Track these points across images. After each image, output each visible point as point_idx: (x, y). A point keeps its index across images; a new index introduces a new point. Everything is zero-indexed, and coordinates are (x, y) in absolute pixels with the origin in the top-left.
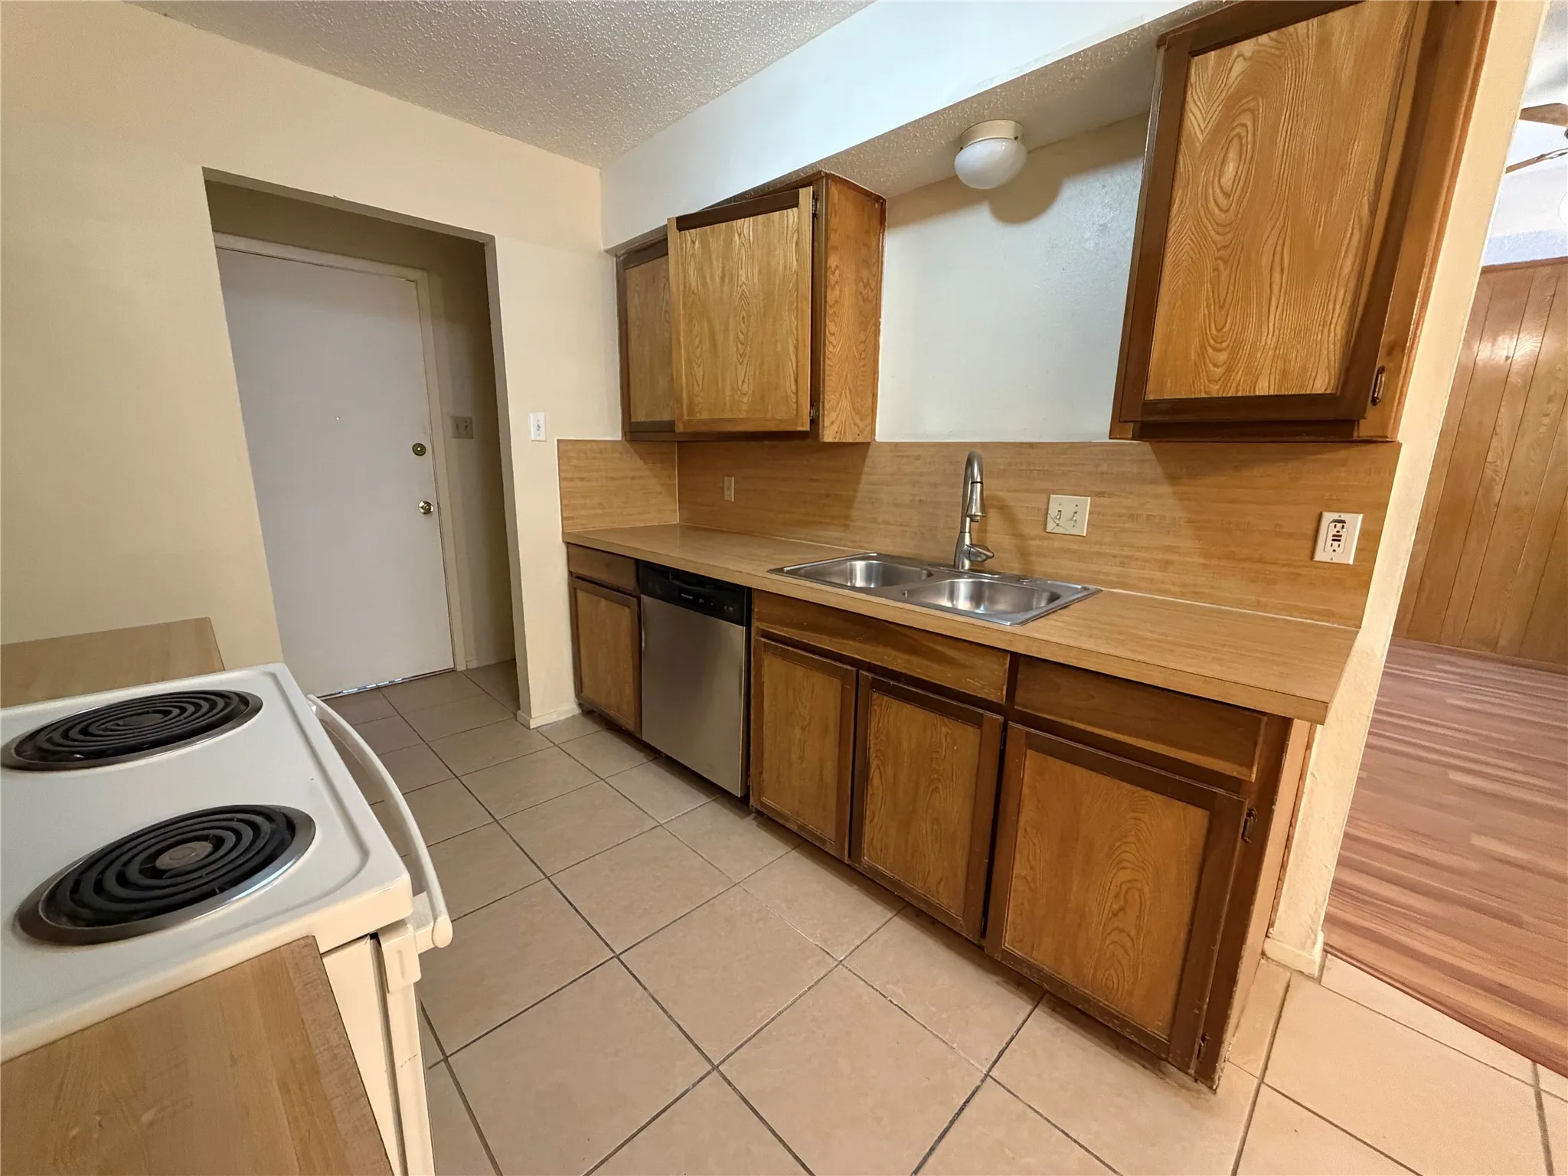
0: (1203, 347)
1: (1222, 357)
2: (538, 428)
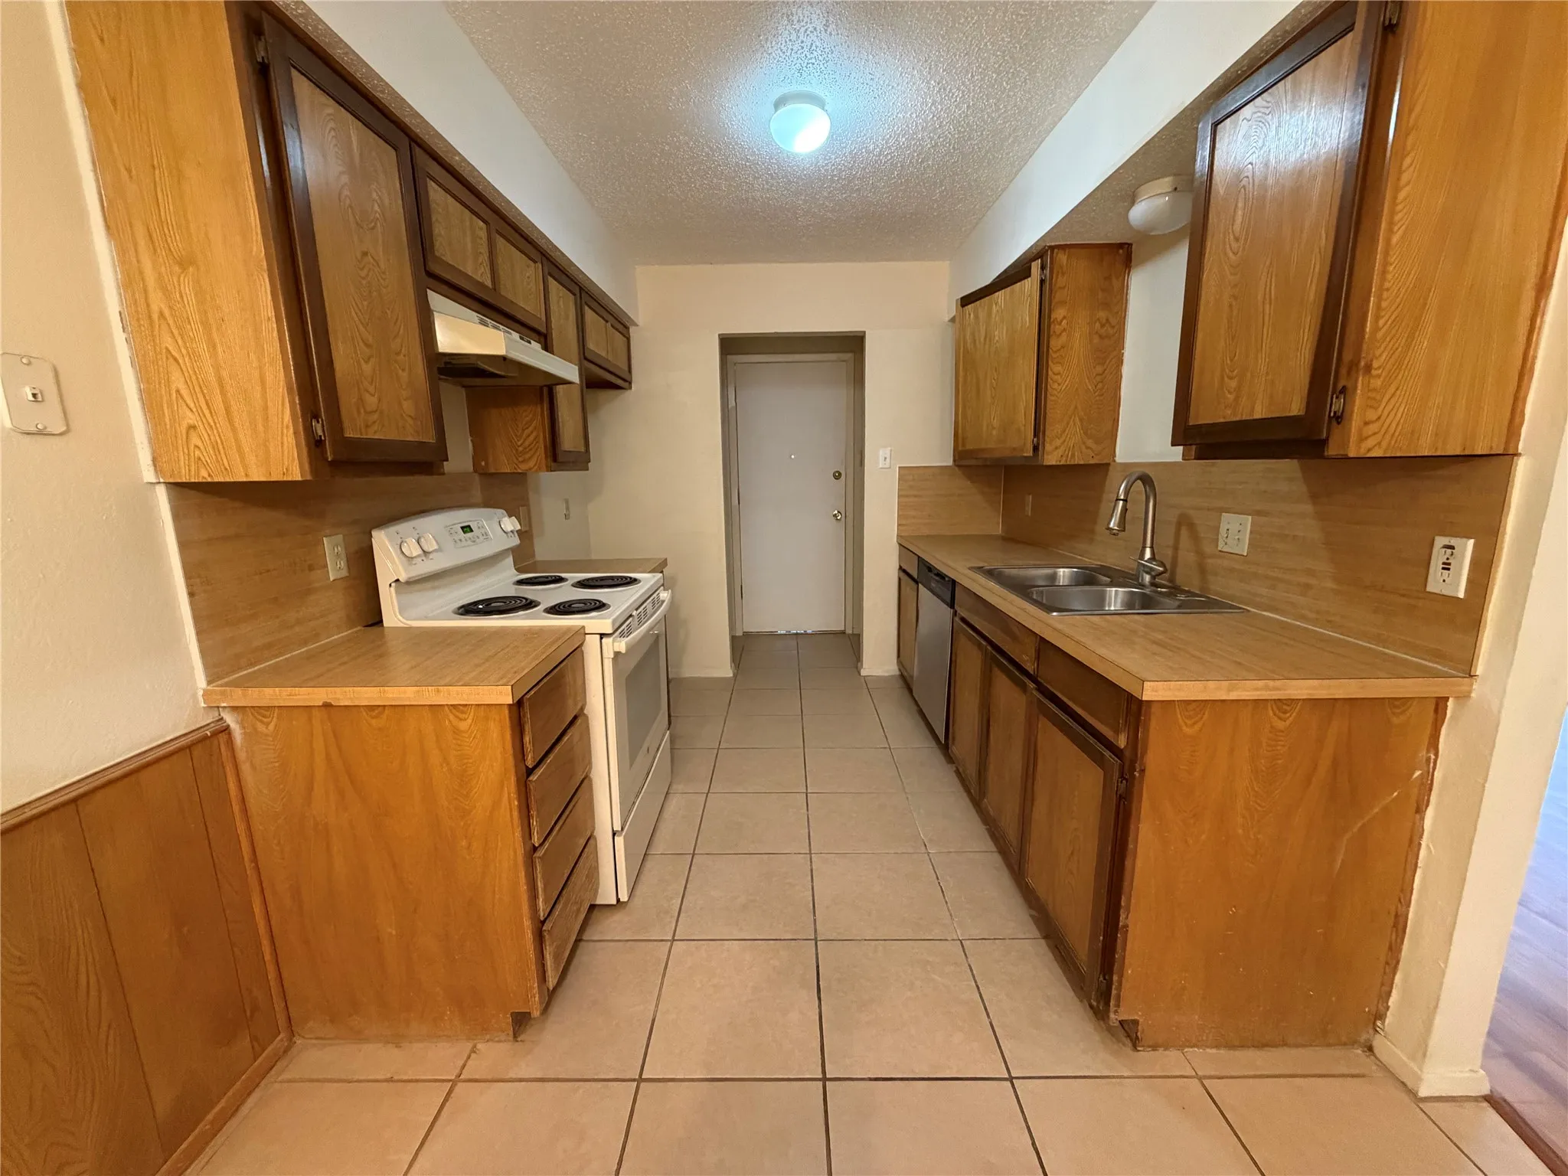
0: (1222, 378)
1: (1234, 384)
2: (885, 458)
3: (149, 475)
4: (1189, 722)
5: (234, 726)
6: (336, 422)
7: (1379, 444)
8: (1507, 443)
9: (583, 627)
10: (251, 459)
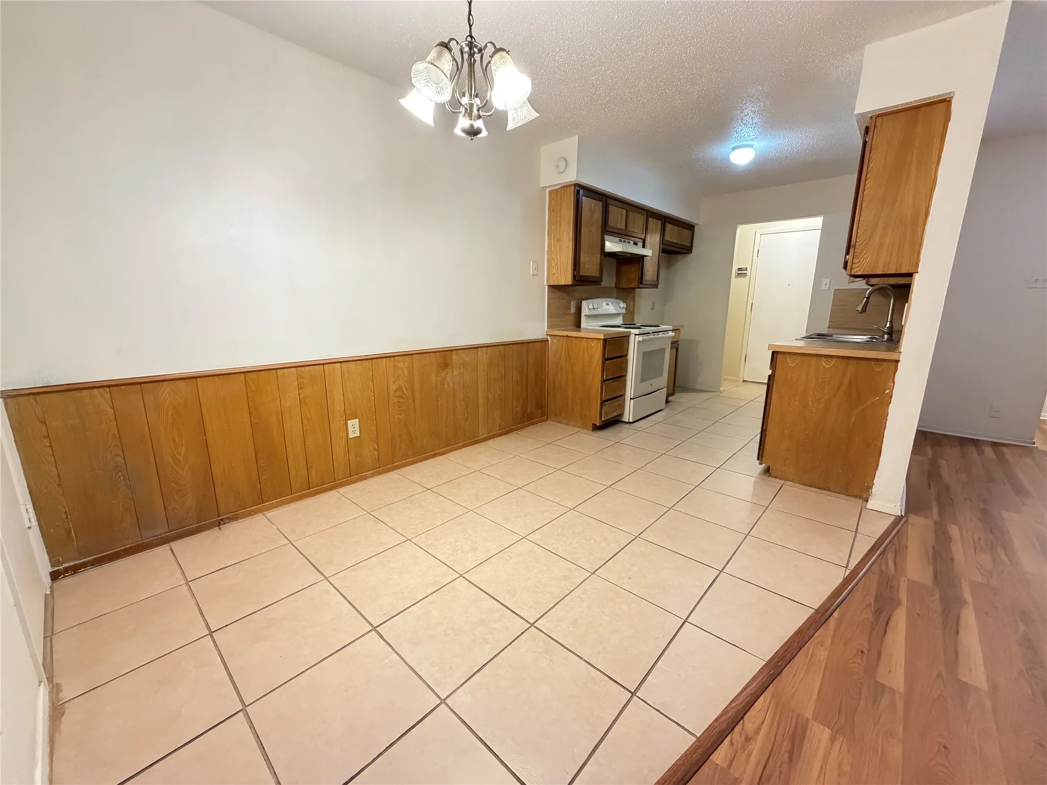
2: (826, 284)
3: (545, 284)
4: (792, 362)
5: (549, 340)
6: (579, 272)
7: (860, 270)
8: (915, 269)
9: (630, 332)
10: (563, 281)
